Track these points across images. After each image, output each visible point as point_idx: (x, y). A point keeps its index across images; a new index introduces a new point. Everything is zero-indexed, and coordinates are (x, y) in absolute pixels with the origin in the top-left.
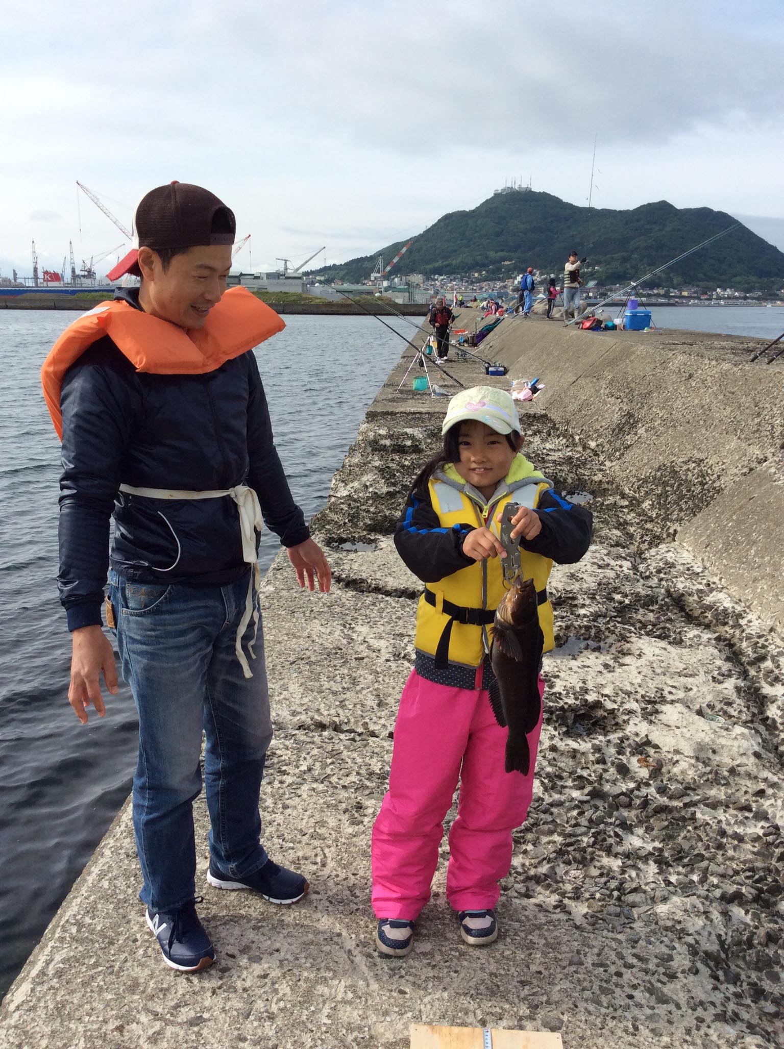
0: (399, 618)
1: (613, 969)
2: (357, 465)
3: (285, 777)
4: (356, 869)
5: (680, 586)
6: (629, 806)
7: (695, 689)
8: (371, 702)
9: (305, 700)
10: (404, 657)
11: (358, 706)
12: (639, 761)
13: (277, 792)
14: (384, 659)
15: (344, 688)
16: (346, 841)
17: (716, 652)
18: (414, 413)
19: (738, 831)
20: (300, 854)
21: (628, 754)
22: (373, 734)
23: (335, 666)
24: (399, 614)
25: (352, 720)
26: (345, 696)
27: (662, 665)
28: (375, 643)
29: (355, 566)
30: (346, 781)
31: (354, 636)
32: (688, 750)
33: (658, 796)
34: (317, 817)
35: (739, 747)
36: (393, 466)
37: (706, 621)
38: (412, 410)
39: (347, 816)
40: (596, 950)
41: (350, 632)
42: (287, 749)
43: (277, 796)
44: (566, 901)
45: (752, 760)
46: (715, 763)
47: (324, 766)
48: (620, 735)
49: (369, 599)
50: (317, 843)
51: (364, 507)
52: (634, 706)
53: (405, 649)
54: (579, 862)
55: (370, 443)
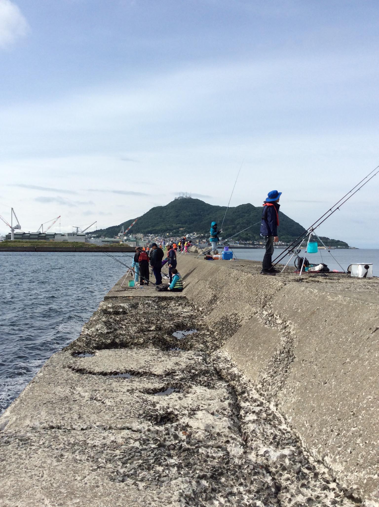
0: (96, 384)
1: (148, 502)
2: (94, 321)
3: (32, 447)
4: (55, 477)
5: (221, 366)
6: (174, 449)
7: (212, 405)
8: (76, 417)
9: (47, 418)
10: (95, 399)
11: (70, 419)
12: (183, 433)
13: (28, 452)
14: (85, 400)
15: (65, 412)
16: (53, 468)
17: (225, 390)
18: (127, 297)
19: (214, 455)
20: (33, 473)
21: (179, 430)
22: (74, 429)
23: (63, 404)
24: (97, 382)
25: (66, 424)
26: (65, 415)
27: (202, 396)
28: (83, 394)
29: (82, 363)
30: (58, 447)
31: (75, 392)
32: (202, 427)
33: (187, 445)
34: (43, 460)
35: (223, 425)
36: (111, 320)
37: (227, 380)
38: (126, 295)
39: (56, 459)
40: (143, 497)
41: (73, 391)
42: (35, 436)
43: (28, 454)
44: (138, 482)
45: (227, 430)
46: (213, 432)
47: (50, 442)
48: (177, 423)
49: (85, 377)
50: (41, 469)
51: (93, 339)
52: (186, 412)
53: (96, 396)
54: (147, 469)
55: (103, 311)
